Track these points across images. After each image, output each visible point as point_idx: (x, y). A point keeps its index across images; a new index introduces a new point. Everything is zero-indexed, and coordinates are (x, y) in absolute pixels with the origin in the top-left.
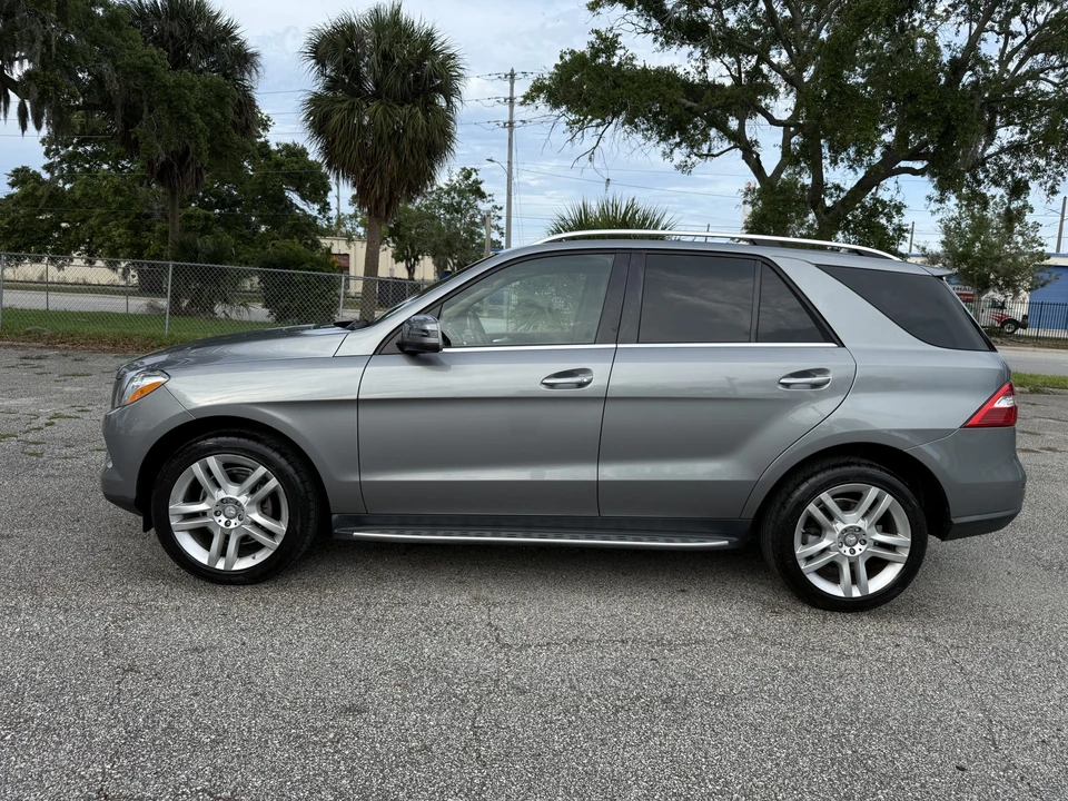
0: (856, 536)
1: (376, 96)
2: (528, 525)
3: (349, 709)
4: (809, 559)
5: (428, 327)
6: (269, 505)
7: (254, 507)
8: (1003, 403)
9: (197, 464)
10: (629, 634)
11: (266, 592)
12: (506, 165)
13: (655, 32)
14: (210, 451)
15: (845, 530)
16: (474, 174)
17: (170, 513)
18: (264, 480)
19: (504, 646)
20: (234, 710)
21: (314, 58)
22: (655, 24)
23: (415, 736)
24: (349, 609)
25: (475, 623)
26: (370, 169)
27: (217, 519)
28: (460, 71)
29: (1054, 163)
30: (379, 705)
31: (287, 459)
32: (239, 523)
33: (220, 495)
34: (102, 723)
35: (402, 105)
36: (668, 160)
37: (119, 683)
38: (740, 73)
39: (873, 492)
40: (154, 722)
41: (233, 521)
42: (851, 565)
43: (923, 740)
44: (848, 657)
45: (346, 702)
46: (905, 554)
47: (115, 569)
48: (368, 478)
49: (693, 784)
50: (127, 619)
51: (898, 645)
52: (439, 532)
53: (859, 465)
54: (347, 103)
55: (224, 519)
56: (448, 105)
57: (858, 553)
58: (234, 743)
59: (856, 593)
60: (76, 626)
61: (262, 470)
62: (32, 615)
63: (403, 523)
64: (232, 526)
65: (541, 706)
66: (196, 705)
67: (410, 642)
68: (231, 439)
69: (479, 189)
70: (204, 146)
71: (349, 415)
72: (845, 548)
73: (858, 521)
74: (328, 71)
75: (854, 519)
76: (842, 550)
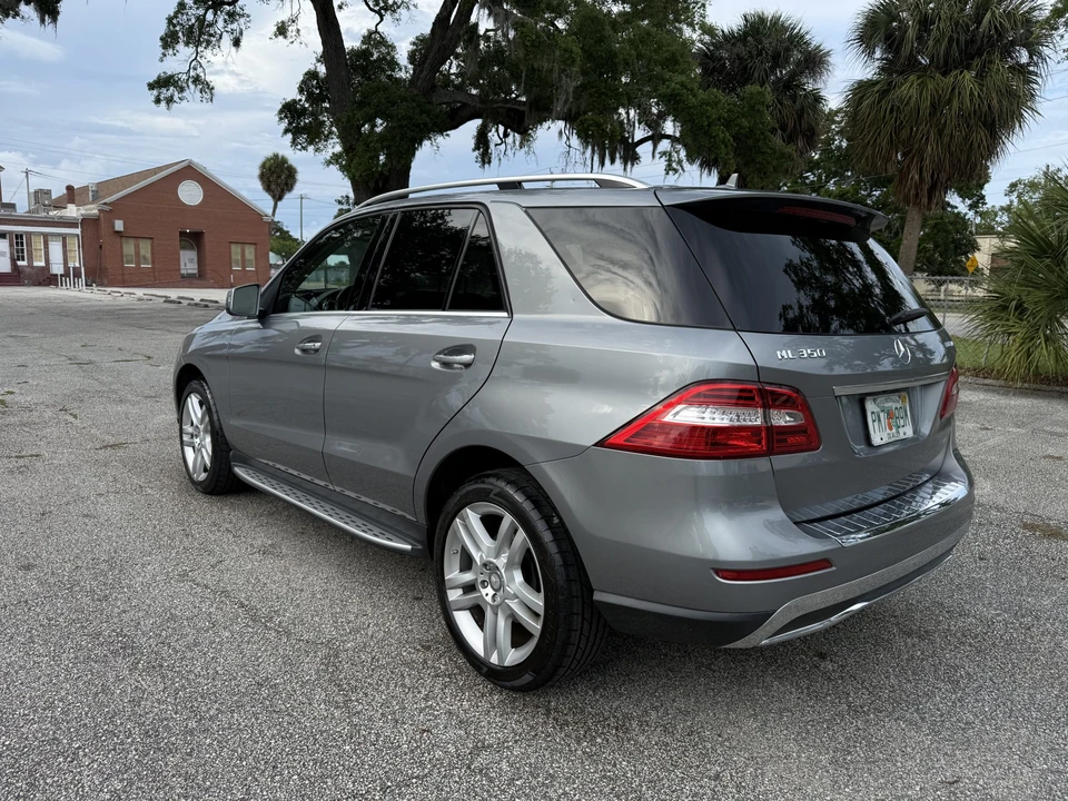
0: (499, 576)
9: (189, 399)
17: (183, 431)
27: (196, 441)
33: (195, 423)
41: (199, 444)
42: (494, 616)
46: (540, 626)
59: (495, 659)
72: (490, 591)
73: (497, 556)
74: (878, 54)
75: (493, 553)
76: (484, 592)
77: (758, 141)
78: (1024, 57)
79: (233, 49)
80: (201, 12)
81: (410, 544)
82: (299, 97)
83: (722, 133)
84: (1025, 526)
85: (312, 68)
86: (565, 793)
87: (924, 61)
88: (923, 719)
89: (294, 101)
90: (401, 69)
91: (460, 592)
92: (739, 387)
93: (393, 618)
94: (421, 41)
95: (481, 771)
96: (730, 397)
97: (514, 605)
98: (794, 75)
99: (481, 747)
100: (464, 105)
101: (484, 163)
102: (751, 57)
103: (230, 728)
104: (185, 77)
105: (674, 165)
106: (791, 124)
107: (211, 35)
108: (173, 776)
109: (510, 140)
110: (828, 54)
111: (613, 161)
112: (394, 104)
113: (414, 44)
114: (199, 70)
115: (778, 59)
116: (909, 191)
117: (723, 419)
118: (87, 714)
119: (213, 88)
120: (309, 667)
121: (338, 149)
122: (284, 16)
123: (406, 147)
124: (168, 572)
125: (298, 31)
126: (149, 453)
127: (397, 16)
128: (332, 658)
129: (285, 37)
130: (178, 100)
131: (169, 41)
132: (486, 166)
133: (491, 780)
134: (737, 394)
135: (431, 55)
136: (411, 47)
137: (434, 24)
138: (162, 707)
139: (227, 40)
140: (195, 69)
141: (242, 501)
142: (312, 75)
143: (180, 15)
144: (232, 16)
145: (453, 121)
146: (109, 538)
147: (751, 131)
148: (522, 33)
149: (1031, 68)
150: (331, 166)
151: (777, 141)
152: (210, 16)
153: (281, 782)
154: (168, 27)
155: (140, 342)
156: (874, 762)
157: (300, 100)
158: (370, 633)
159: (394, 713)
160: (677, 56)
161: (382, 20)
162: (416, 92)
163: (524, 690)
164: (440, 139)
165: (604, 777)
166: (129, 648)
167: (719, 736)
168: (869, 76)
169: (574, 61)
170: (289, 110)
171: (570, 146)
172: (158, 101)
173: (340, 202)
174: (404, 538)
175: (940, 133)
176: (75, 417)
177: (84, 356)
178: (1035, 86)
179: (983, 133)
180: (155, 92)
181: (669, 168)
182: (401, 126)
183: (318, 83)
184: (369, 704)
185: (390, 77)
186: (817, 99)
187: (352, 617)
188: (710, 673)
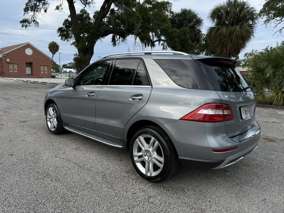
0: (149, 153)
9: (49, 109)
14: (50, 106)
15: (146, 150)
17: (47, 117)
26: (223, 46)
27: (51, 120)
33: (51, 115)
46: (162, 165)
48: (65, 115)
57: (149, 160)
59: (149, 175)
64: (53, 122)
68: (52, 104)
72: (147, 157)
73: (149, 148)
74: (215, 21)
75: (148, 148)
76: (145, 157)
77: (186, 42)
78: (251, 23)
79: (45, 13)
80: (35, 2)
81: (121, 146)
82: (63, 26)
83: (177, 40)
84: (264, 139)
85: (67, 19)
86: (174, 207)
87: (227, 23)
88: (253, 185)
89: (62, 27)
90: (91, 20)
91: (137, 158)
92: (215, 104)
93: (117, 165)
94: (97, 12)
95: (152, 203)
96: (214, 107)
97: (154, 160)
98: (194, 25)
99: (150, 197)
100: (109, 30)
101: (114, 45)
102: (183, 20)
103: (83, 195)
104: (30, 20)
105: (165, 48)
106: (193, 38)
107: (38, 9)
108: (73, 208)
109: (120, 39)
110: (202, 20)
111: (148, 46)
112: (90, 29)
113: (95, 13)
114: (35, 18)
115: (190, 21)
116: (224, 55)
117: (211, 112)
118: (43, 193)
119: (38, 23)
120: (99, 179)
121: (74, 41)
122: (58, 4)
123: (94, 41)
124: (51, 155)
125: (62, 8)
126: (34, 124)
127: (90, 5)
128: (104, 176)
129: (58, 10)
130: (28, 26)
131: (26, 10)
132: (115, 46)
133: (155, 205)
134: (215, 106)
135: (100, 16)
136: (94, 14)
137: (101, 8)
138: (63, 190)
139: (43, 10)
140: (34, 18)
141: (65, 136)
142: (67, 21)
143: (29, 3)
144: (44, 4)
145: (106, 34)
146: (32, 147)
147: (184, 39)
148: (126, 12)
149: (253, 25)
150: (72, 45)
151: (190, 41)
152: (38, 4)
153: (102, 208)
154: (26, 6)
155: (20, 93)
156: (245, 196)
157: (63, 27)
158: (112, 169)
159: (125, 189)
160: (164, 19)
161: (85, 6)
162: (96, 26)
163: (157, 182)
164: (102, 39)
165: (183, 203)
166: (48, 175)
167: (207, 191)
168: (213, 26)
169: (140, 20)
170: (60, 30)
171: (136, 42)
172: (23, 26)
173: (75, 55)
174: (119, 144)
175: (231, 41)
176: (10, 114)
177: (6, 97)
178: (253, 30)
179: (241, 41)
180: (22, 24)
181: (163, 48)
182: (92, 35)
183: (68, 23)
184: (118, 187)
185: (88, 22)
186: (200, 31)
187: (106, 166)
188: (200, 176)
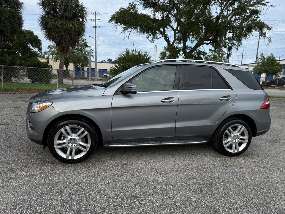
0: (236, 137)
1: (62, 17)
2: (156, 140)
3: (133, 197)
4: (225, 144)
5: (132, 87)
6: (84, 139)
7: (80, 140)
8: (267, 103)
9: (63, 128)
10: (189, 167)
11: (85, 165)
12: (94, 38)
13: (143, 4)
14: (66, 125)
15: (234, 136)
16: (85, 40)
17: (54, 144)
18: (83, 132)
19: (160, 174)
20: (101, 201)
21: (42, 5)
22: (143, 2)
23: (156, 202)
24: (112, 167)
25: (149, 168)
27: (69, 144)
28: (86, 12)
29: (238, 43)
30: (140, 194)
31: (90, 126)
32: (76, 145)
33: (70, 137)
34: (64, 211)
35: (70, 21)
36: (148, 39)
37: (61, 197)
38: (163, 16)
39: (240, 126)
40: (80, 208)
41: (74, 145)
42: (235, 144)
43: (272, 187)
44: (242, 168)
45: (131, 195)
46: (247, 141)
47: (34, 162)
48: (113, 130)
49: (232, 206)
50: (49, 177)
51: (250, 164)
52: (133, 144)
53: (237, 119)
54: (54, 19)
55: (71, 144)
56: (83, 21)
57: (237, 141)
58: (108, 211)
59: (236, 152)
60: (34, 181)
61: (83, 129)
62: (17, 179)
63: (122, 142)
64: (74, 146)
65: (182, 190)
66: (89, 201)
67: (135, 175)
68: (73, 120)
69: (86, 44)
70: (9, 30)
71: (109, 112)
74: (46, 9)
81: (205, 141)
116: (61, 48)
